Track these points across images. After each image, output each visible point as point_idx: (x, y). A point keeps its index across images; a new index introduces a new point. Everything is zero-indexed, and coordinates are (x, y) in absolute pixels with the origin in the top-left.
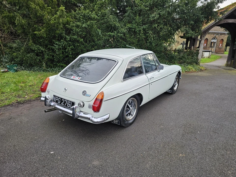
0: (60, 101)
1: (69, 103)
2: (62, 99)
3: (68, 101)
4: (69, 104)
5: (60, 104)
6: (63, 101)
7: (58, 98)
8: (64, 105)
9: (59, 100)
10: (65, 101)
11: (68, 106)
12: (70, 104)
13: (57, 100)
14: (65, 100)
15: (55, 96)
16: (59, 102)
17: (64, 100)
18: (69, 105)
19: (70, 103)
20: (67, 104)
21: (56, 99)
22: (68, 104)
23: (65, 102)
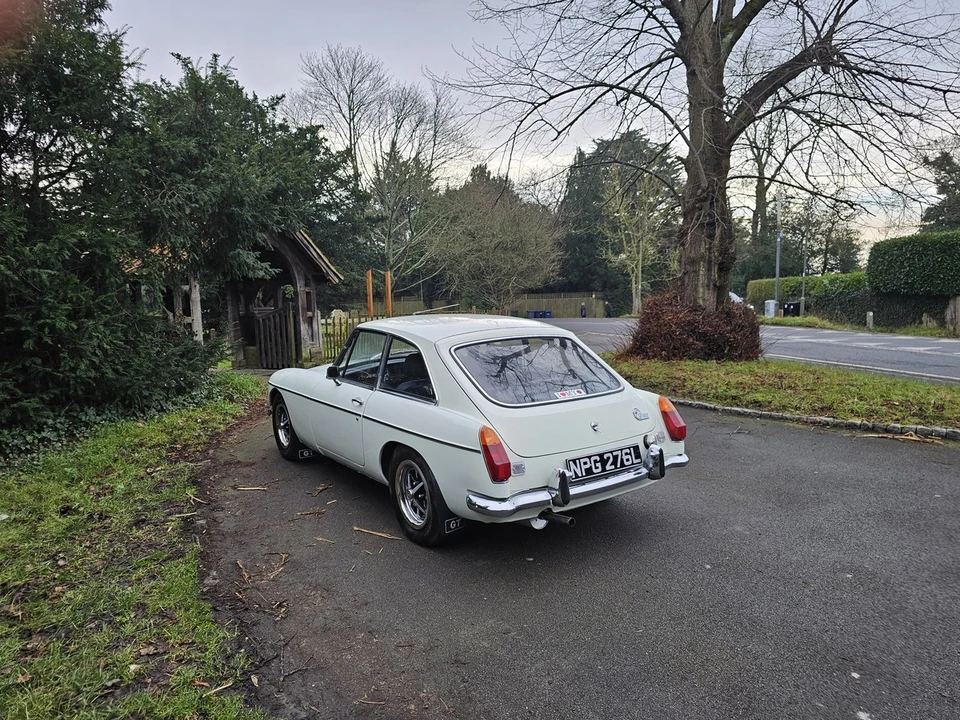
0: (599, 465)
1: (626, 454)
2: (601, 456)
3: (621, 450)
4: (629, 457)
5: (604, 470)
6: (609, 458)
7: (587, 460)
8: (616, 468)
9: (596, 461)
10: (615, 454)
11: (626, 463)
12: (630, 454)
13: (588, 466)
14: (611, 452)
15: (574, 461)
16: (597, 468)
17: (610, 455)
18: (628, 460)
19: (628, 451)
20: (622, 459)
21: (584, 467)
22: (625, 458)
23: (616, 457)
